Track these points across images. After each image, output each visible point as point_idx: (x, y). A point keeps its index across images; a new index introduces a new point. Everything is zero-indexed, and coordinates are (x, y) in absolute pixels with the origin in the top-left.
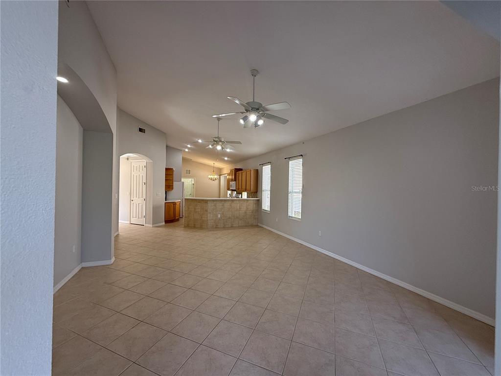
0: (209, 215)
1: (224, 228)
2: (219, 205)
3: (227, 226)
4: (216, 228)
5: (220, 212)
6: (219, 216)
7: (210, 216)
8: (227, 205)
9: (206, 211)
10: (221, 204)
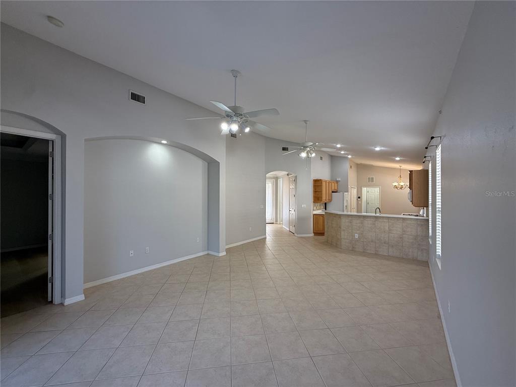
0: (342, 233)
1: (364, 253)
2: (356, 222)
3: (369, 252)
4: (352, 250)
5: (358, 232)
6: (357, 236)
7: (344, 235)
8: (368, 223)
9: (340, 227)
10: (358, 221)
